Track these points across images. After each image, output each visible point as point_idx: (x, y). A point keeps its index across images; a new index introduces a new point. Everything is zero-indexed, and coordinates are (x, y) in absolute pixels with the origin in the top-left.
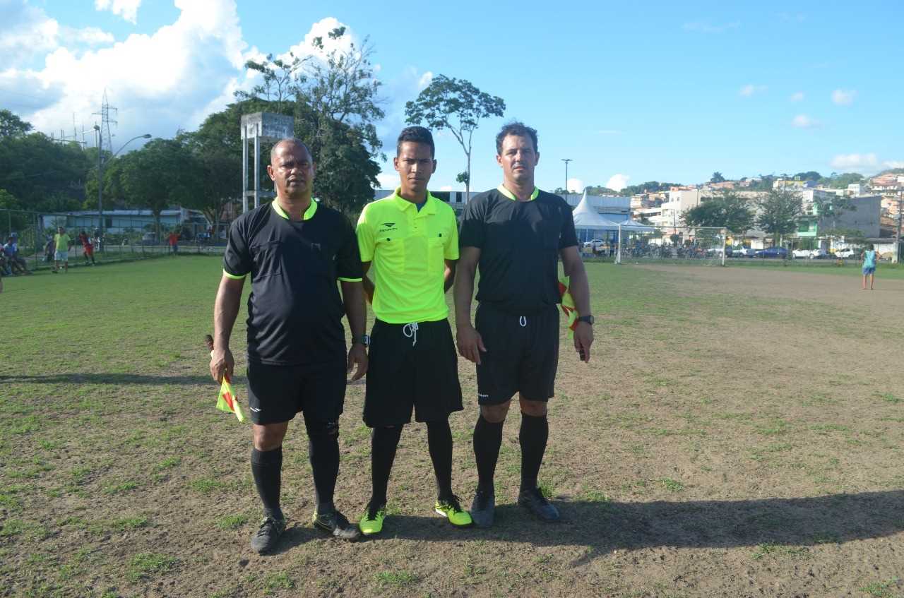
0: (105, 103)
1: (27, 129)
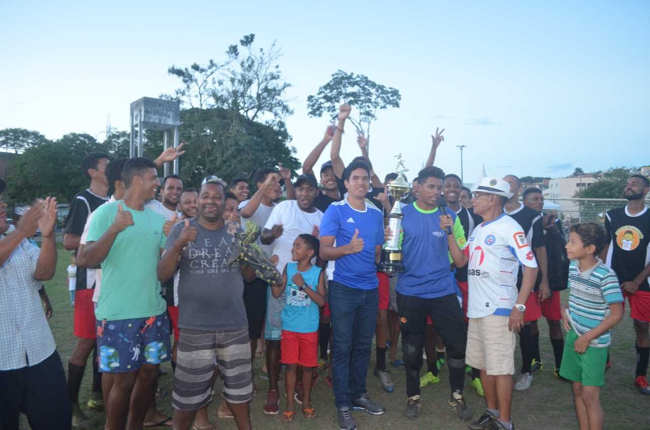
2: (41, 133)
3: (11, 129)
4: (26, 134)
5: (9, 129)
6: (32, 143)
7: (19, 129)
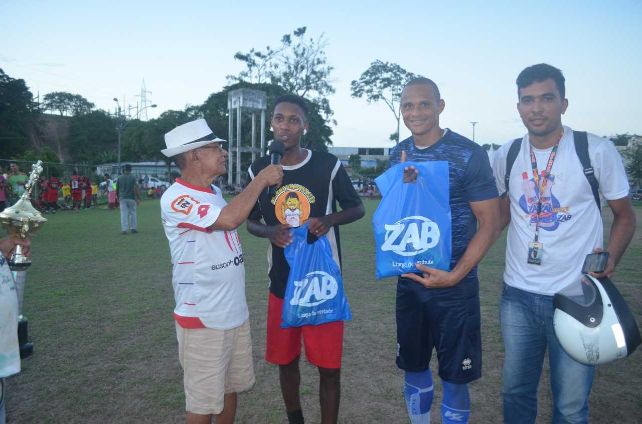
0: (144, 89)
1: (92, 107)
2: (84, 97)
3: (56, 93)
4: (70, 97)
5: (55, 92)
6: (74, 106)
7: (64, 93)
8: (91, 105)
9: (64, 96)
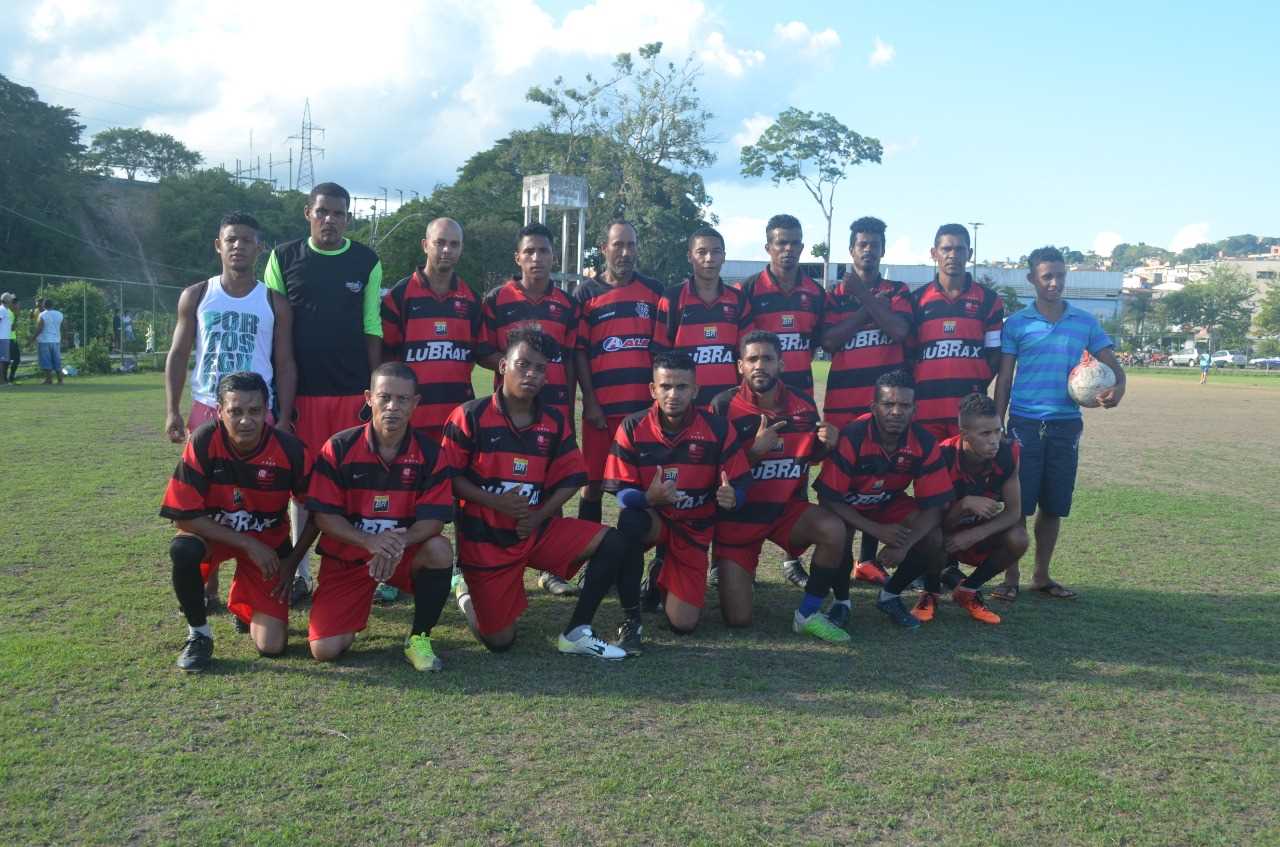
0: (307, 121)
2: (177, 139)
3: (120, 130)
4: (149, 139)
6: (157, 159)
7: (136, 130)
8: (193, 158)
9: (135, 137)
